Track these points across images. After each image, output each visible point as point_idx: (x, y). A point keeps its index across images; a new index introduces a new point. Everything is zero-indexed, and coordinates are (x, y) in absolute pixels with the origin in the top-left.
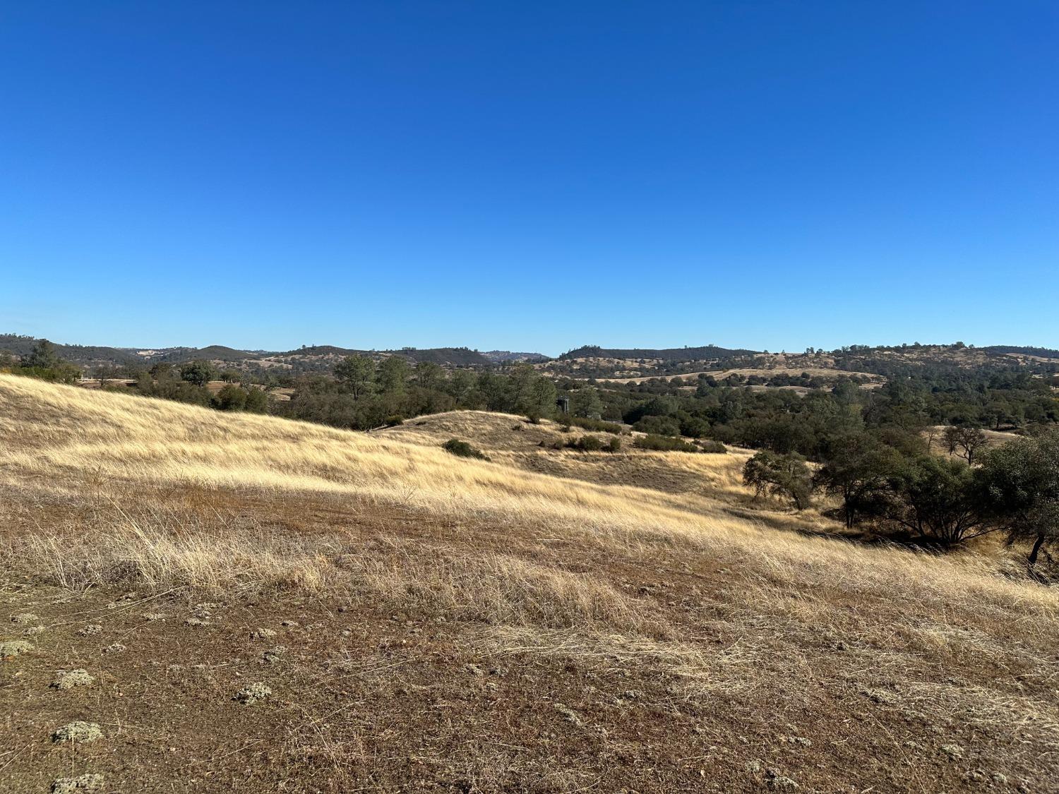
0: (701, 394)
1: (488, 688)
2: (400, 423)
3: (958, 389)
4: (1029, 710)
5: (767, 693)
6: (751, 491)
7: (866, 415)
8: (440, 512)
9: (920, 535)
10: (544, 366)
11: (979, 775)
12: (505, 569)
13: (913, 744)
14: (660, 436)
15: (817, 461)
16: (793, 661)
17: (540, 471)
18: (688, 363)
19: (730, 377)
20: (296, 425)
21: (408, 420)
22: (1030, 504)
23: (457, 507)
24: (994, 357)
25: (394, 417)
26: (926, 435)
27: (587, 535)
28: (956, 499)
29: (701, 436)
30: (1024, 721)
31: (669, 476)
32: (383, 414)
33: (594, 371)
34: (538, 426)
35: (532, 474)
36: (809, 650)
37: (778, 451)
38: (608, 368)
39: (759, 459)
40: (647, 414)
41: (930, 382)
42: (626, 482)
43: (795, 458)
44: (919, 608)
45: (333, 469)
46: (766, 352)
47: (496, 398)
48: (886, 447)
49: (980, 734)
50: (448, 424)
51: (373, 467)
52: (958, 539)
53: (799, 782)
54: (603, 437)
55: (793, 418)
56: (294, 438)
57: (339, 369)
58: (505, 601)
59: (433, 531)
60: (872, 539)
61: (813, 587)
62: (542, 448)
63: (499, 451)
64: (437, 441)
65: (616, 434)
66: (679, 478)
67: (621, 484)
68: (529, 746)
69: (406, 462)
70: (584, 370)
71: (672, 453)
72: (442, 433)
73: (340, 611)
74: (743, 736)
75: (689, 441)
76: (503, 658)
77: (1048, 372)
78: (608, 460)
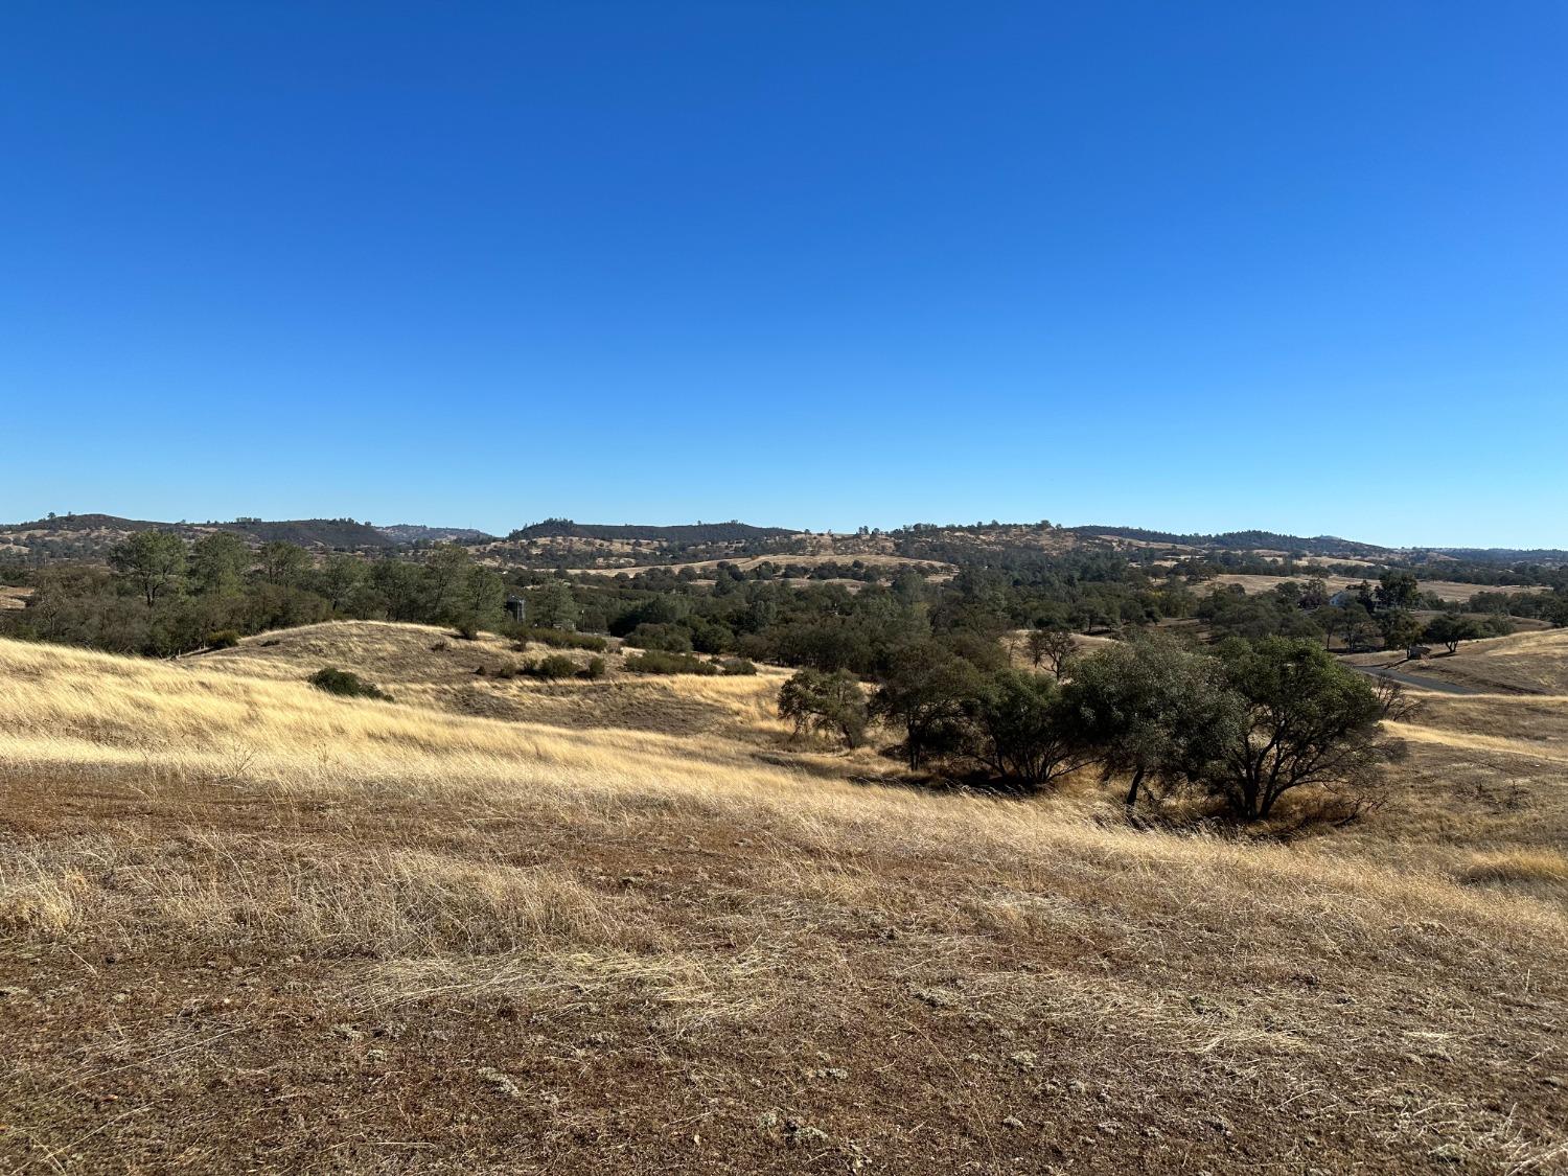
0: (721, 590)
1: (371, 1059)
2: (232, 643)
3: (1045, 581)
4: (1114, 994)
5: (792, 1011)
6: (788, 727)
7: (934, 617)
8: (299, 787)
9: (1000, 776)
10: (485, 549)
11: (1053, 1087)
12: (406, 872)
13: (976, 1056)
14: (664, 652)
15: (874, 680)
16: (828, 962)
17: (478, 712)
18: (703, 547)
19: (760, 566)
20: (36, 651)
21: (247, 639)
22: (1127, 728)
23: (330, 778)
24: (1085, 541)
25: (222, 633)
26: (1006, 642)
27: (545, 807)
28: (1043, 725)
29: (721, 650)
30: (1109, 1009)
31: (675, 711)
32: (201, 629)
33: (564, 557)
34: (473, 643)
35: (464, 719)
36: (851, 944)
37: (824, 668)
38: (586, 553)
39: (799, 681)
40: (644, 621)
41: (1011, 573)
42: (614, 724)
43: (846, 678)
44: (992, 872)
45: (106, 724)
46: (807, 532)
47: (404, 601)
48: (958, 660)
49: (1057, 1033)
50: (320, 643)
51: (181, 718)
52: (1046, 777)
53: (829, 1131)
54: (579, 656)
55: (843, 622)
56: (33, 674)
57: (120, 554)
58: (405, 921)
59: (285, 819)
60: (941, 784)
61: (861, 854)
62: (481, 678)
63: (409, 685)
64: (300, 671)
65: (599, 652)
66: (690, 714)
67: (606, 726)
68: (434, 1139)
69: (242, 709)
70: (549, 556)
71: (681, 678)
72: (307, 658)
73: (110, 961)
74: (757, 1077)
75: (705, 658)
76: (396, 1010)
77: (1146, 559)
78: (586, 692)
